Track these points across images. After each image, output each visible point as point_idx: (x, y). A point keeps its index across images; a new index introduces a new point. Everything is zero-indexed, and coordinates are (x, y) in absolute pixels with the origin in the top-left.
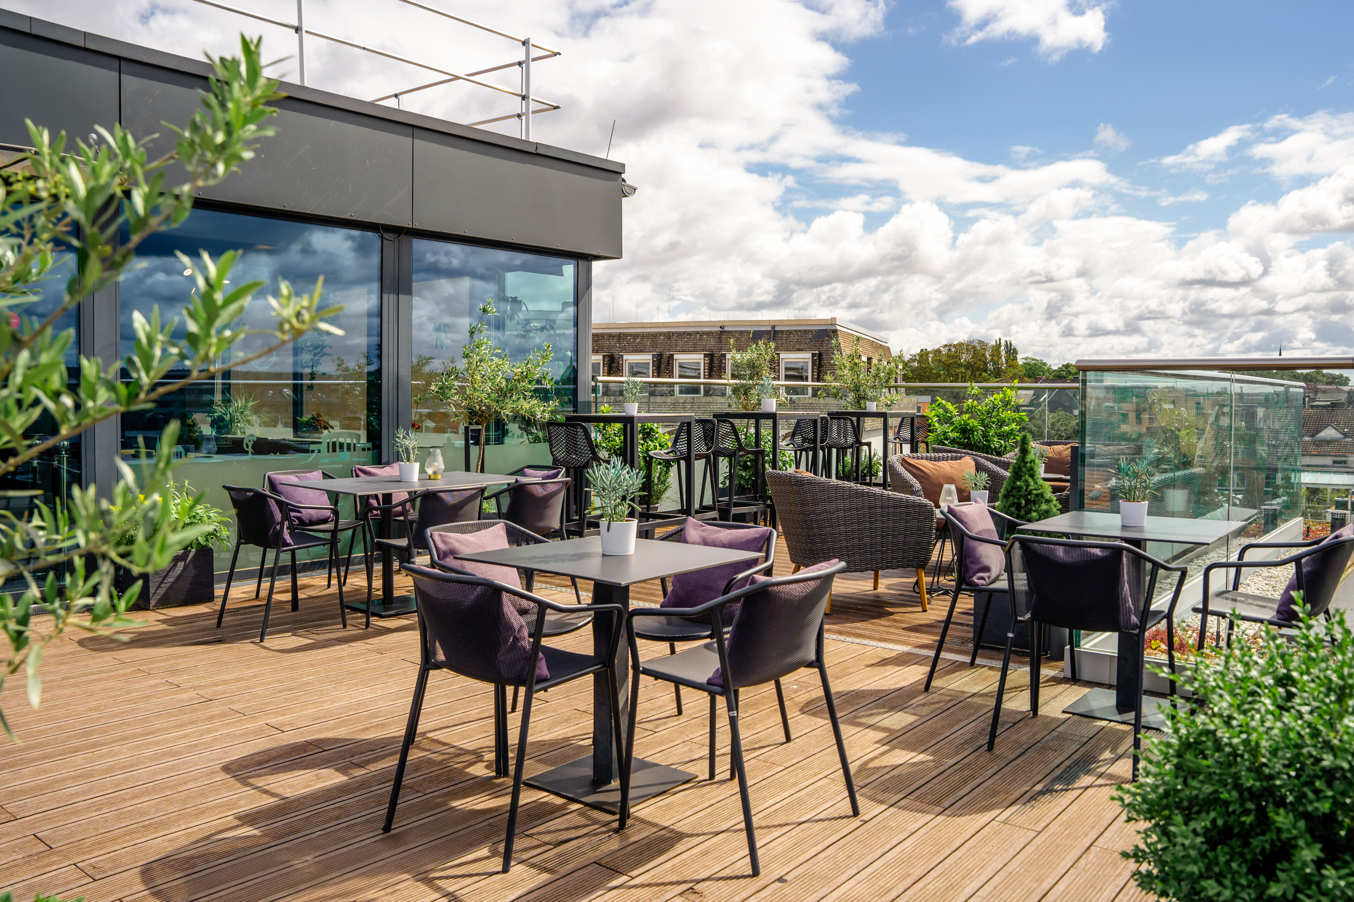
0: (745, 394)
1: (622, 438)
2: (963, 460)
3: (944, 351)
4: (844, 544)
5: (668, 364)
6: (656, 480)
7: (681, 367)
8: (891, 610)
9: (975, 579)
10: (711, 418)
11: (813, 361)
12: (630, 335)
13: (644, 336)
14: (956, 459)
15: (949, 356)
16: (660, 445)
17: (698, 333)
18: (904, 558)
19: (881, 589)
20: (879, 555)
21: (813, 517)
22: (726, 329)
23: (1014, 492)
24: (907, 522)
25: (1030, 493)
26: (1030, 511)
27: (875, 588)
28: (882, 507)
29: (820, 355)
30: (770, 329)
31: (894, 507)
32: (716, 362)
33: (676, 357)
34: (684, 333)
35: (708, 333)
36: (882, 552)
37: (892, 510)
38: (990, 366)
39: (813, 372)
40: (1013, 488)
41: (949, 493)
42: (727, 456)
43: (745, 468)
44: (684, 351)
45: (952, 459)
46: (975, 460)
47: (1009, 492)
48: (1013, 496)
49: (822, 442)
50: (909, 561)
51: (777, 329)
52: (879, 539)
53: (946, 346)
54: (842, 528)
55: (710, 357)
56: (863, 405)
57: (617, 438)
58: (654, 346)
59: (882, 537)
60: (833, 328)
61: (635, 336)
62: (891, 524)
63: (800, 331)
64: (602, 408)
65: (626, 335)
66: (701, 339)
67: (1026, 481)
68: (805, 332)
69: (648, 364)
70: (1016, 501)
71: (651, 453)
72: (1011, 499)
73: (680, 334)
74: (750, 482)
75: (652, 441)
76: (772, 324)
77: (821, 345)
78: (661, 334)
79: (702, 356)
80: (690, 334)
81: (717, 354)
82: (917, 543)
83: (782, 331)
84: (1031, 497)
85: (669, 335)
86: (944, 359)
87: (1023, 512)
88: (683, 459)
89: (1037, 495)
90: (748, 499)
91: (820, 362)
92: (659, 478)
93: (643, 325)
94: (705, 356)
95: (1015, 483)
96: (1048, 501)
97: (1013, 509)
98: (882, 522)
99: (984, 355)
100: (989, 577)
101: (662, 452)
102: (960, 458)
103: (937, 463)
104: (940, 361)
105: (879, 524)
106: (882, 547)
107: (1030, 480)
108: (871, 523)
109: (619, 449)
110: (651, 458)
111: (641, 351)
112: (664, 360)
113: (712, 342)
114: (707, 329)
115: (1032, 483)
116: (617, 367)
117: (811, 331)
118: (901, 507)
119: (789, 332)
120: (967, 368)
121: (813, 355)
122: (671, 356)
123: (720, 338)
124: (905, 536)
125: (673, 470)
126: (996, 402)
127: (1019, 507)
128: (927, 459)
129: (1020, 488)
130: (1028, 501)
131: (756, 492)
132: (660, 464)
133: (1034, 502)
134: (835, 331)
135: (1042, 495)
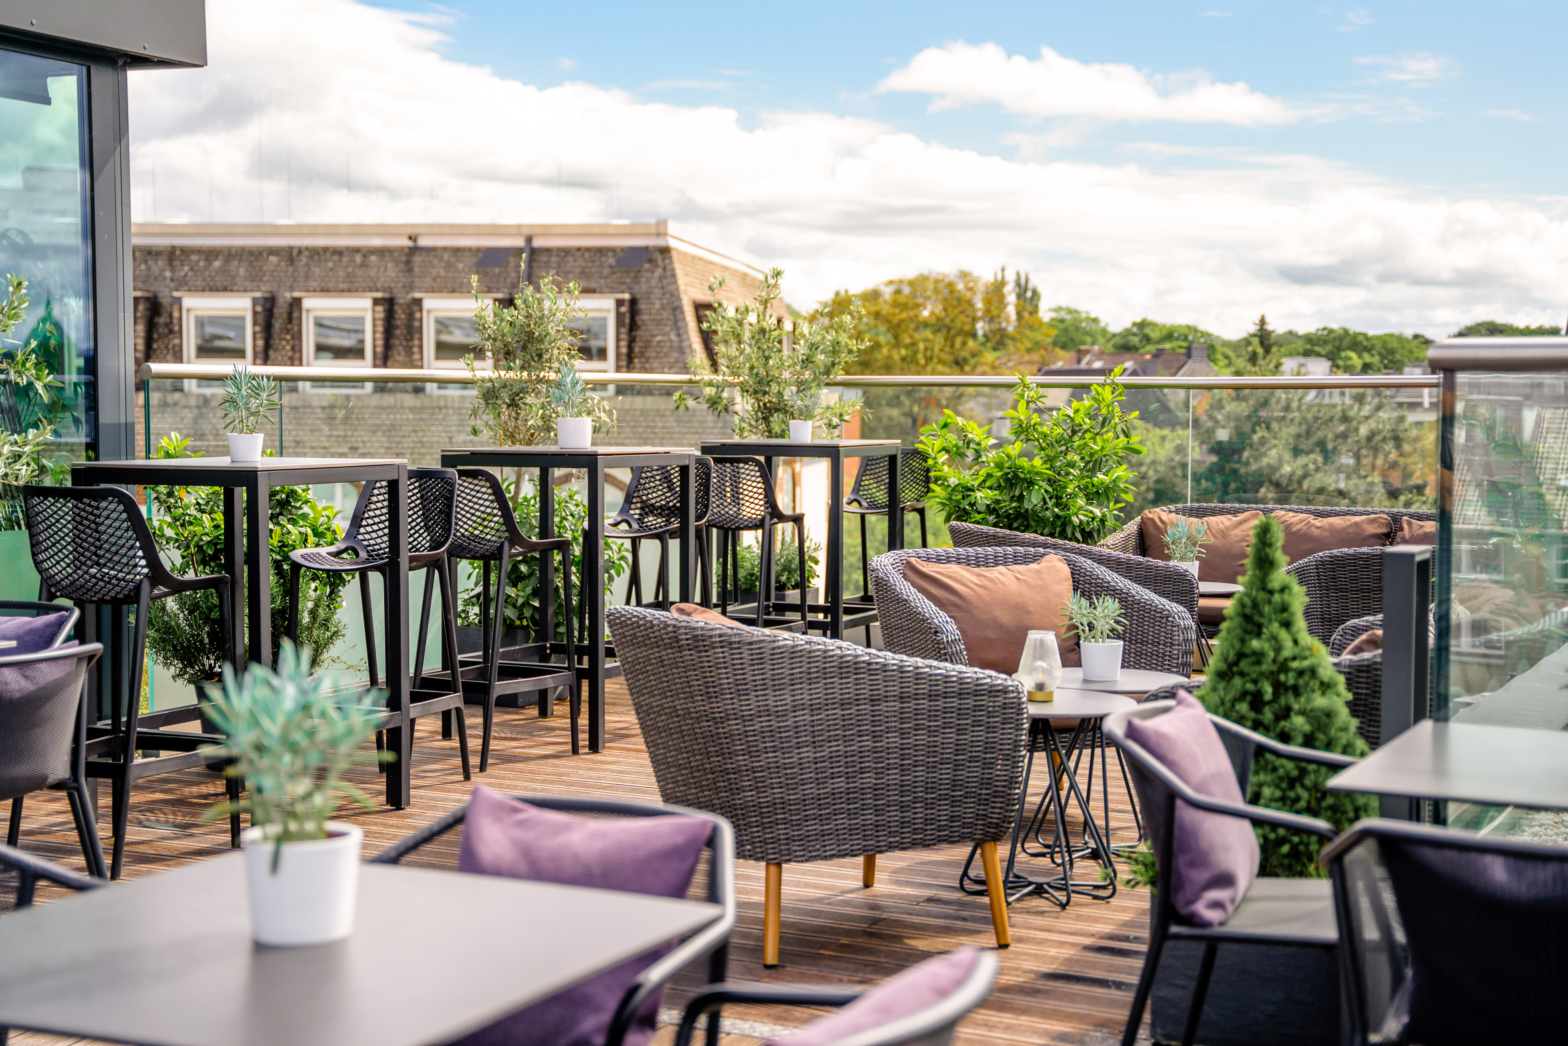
0: (513, 404)
1: (220, 517)
2: (1044, 564)
3: (887, 292)
4: (811, 790)
5: (290, 319)
6: (306, 619)
7: (319, 324)
8: (921, 944)
9: (1202, 909)
10: (436, 466)
11: (619, 316)
12: (199, 251)
13: (230, 255)
14: (1026, 560)
15: (895, 304)
16: (316, 534)
17: (357, 250)
18: (952, 819)
19: (882, 886)
20: (894, 815)
21: (734, 725)
22: (423, 242)
23: (1244, 665)
24: (960, 731)
25: (1284, 667)
26: (1285, 713)
27: (868, 883)
28: (902, 698)
29: (633, 302)
30: (520, 243)
31: (931, 697)
32: (400, 315)
33: (308, 303)
34: (325, 249)
35: (382, 252)
36: (903, 808)
37: (925, 703)
38: (981, 327)
39: (618, 340)
40: (1241, 656)
41: (1041, 651)
42: (482, 557)
43: (516, 578)
44: (325, 290)
45: (1018, 560)
46: (1070, 563)
47: (1230, 665)
48: (1242, 674)
49: (699, 518)
50: (964, 826)
51: (537, 243)
52: (894, 776)
53: (891, 283)
54: (808, 753)
55: (389, 304)
56: (776, 428)
57: (205, 517)
58: (255, 278)
59: (903, 769)
60: (659, 242)
61: (210, 254)
62: (923, 738)
63: (588, 249)
64: (164, 442)
65: (186, 252)
66: (364, 265)
67: (1274, 638)
68: (601, 251)
69: (243, 319)
70: (1250, 686)
71: (296, 555)
72: (1237, 681)
73: (316, 253)
74: (527, 613)
75: (293, 521)
76: (527, 232)
77: (636, 279)
78: (273, 251)
79: (367, 303)
80: (338, 252)
81: (403, 298)
82: (985, 782)
83: (548, 250)
84: (1290, 679)
85: (290, 255)
86: (885, 309)
87: (1268, 715)
88: (377, 568)
89: (1301, 673)
90: (527, 653)
91: (633, 319)
92: (313, 613)
93: (230, 230)
94: (376, 302)
95: (1243, 641)
96: (1326, 687)
97: (1243, 707)
98: (903, 734)
99: (970, 304)
100: (1233, 901)
101: (324, 551)
102: (1036, 558)
103: (982, 570)
104: (877, 315)
105: (894, 739)
106: (902, 794)
107: (1283, 635)
108: (875, 737)
109: (213, 543)
110: (296, 567)
111: (225, 289)
112: (281, 310)
113: (391, 273)
114: (377, 242)
115: (1288, 643)
116: (169, 325)
117: (613, 250)
118: (946, 695)
119: (565, 252)
120: (936, 331)
121: (619, 303)
122: (296, 303)
123: (408, 262)
124: (957, 766)
125: (350, 592)
126: (1078, 420)
127: (1257, 702)
128: (958, 561)
129: (1258, 657)
130: (1279, 687)
131: (542, 636)
132: (315, 578)
133: (1296, 691)
134: (665, 251)
135: (1313, 672)
